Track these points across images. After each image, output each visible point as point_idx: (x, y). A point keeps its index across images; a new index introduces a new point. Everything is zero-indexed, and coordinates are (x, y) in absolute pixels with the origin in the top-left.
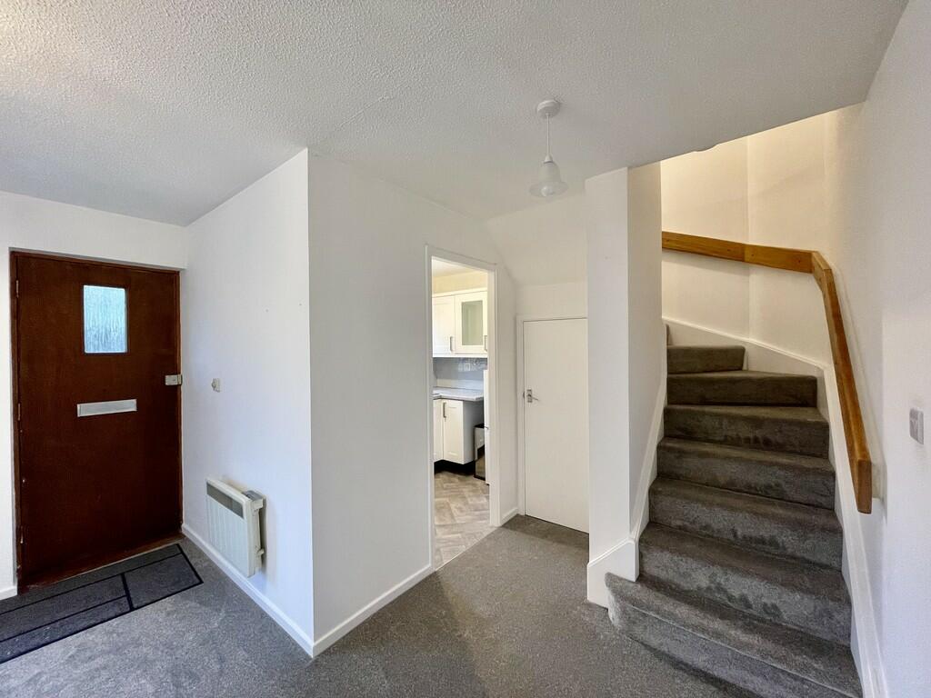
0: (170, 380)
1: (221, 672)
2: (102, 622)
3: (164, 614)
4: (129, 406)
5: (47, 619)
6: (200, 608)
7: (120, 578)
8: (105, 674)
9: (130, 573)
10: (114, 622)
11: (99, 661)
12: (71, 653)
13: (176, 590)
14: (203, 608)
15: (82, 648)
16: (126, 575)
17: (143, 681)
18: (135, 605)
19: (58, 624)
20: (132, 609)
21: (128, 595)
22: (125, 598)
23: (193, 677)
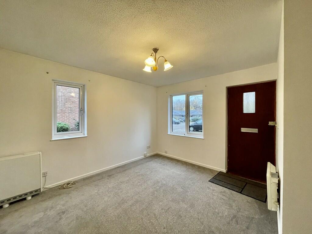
0: (271, 123)
1: (244, 230)
2: (232, 190)
3: (246, 201)
4: (255, 131)
5: (225, 181)
6: (257, 208)
7: (245, 183)
8: (223, 201)
9: (249, 184)
10: (235, 192)
11: (224, 198)
12: (222, 191)
13: (256, 198)
14: (258, 210)
15: (224, 192)
16: (248, 184)
17: (227, 210)
18: (242, 193)
19: (225, 183)
20: (241, 193)
21: (243, 189)
22: (242, 189)
23: (237, 222)
